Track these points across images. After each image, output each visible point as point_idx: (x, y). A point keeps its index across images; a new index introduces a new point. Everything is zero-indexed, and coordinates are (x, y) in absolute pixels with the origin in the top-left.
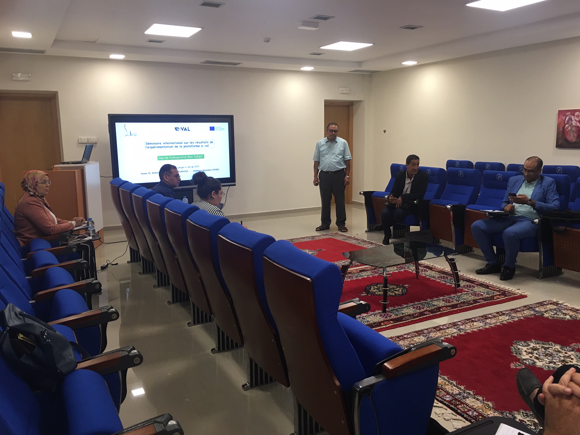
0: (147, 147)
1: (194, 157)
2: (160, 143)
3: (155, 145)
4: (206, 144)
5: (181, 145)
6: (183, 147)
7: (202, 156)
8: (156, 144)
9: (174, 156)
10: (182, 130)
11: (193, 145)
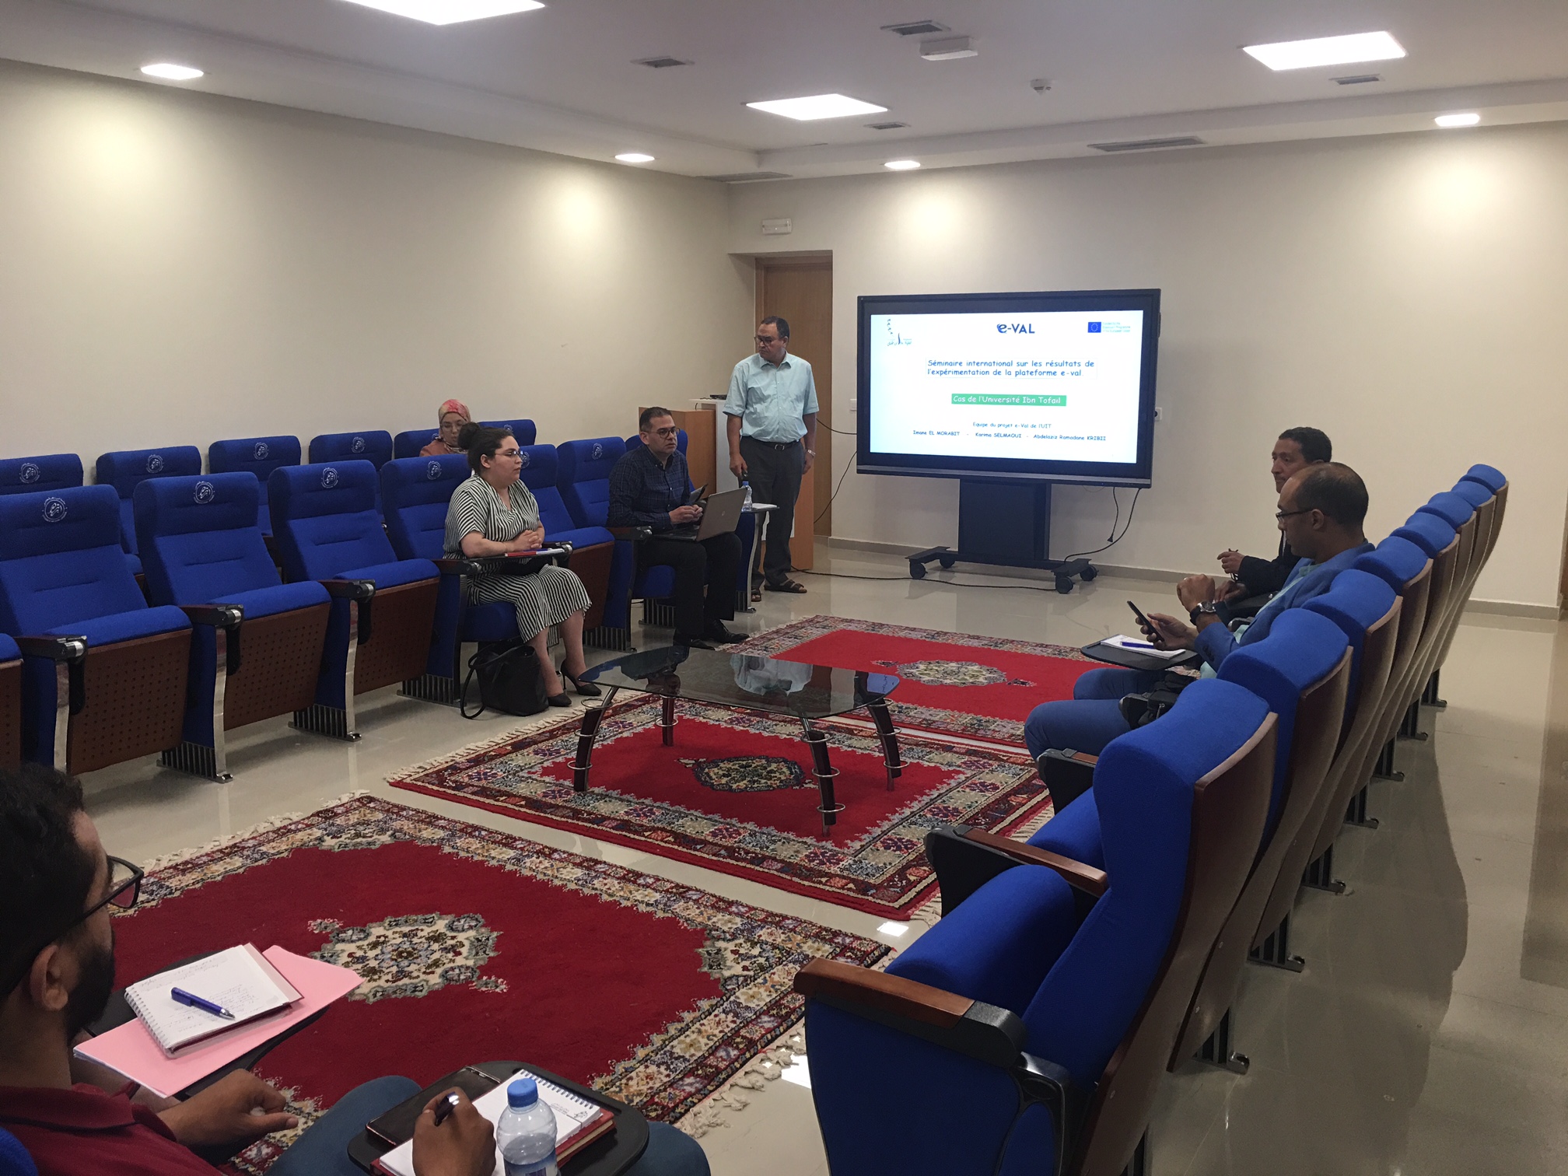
0: (931, 372)
1: (1038, 401)
2: (960, 364)
3: (949, 368)
4: (1074, 368)
5: (1009, 369)
6: (1013, 374)
7: (1061, 401)
8: (951, 364)
9: (989, 396)
11: (1040, 369)
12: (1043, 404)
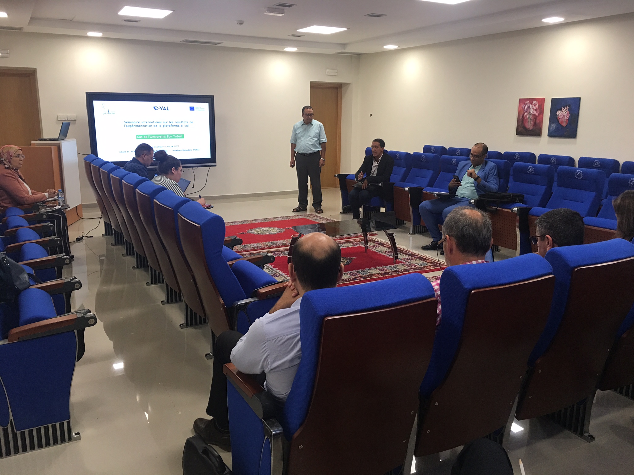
0: (125, 126)
1: (173, 137)
2: (139, 122)
3: (134, 124)
4: (186, 124)
5: (160, 124)
6: (162, 126)
7: (182, 136)
8: (134, 122)
9: (153, 135)
10: (161, 109)
11: (173, 124)
12: (175, 138)
